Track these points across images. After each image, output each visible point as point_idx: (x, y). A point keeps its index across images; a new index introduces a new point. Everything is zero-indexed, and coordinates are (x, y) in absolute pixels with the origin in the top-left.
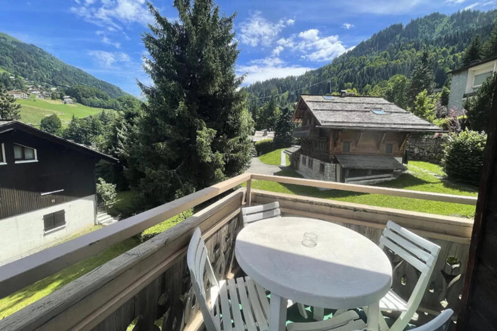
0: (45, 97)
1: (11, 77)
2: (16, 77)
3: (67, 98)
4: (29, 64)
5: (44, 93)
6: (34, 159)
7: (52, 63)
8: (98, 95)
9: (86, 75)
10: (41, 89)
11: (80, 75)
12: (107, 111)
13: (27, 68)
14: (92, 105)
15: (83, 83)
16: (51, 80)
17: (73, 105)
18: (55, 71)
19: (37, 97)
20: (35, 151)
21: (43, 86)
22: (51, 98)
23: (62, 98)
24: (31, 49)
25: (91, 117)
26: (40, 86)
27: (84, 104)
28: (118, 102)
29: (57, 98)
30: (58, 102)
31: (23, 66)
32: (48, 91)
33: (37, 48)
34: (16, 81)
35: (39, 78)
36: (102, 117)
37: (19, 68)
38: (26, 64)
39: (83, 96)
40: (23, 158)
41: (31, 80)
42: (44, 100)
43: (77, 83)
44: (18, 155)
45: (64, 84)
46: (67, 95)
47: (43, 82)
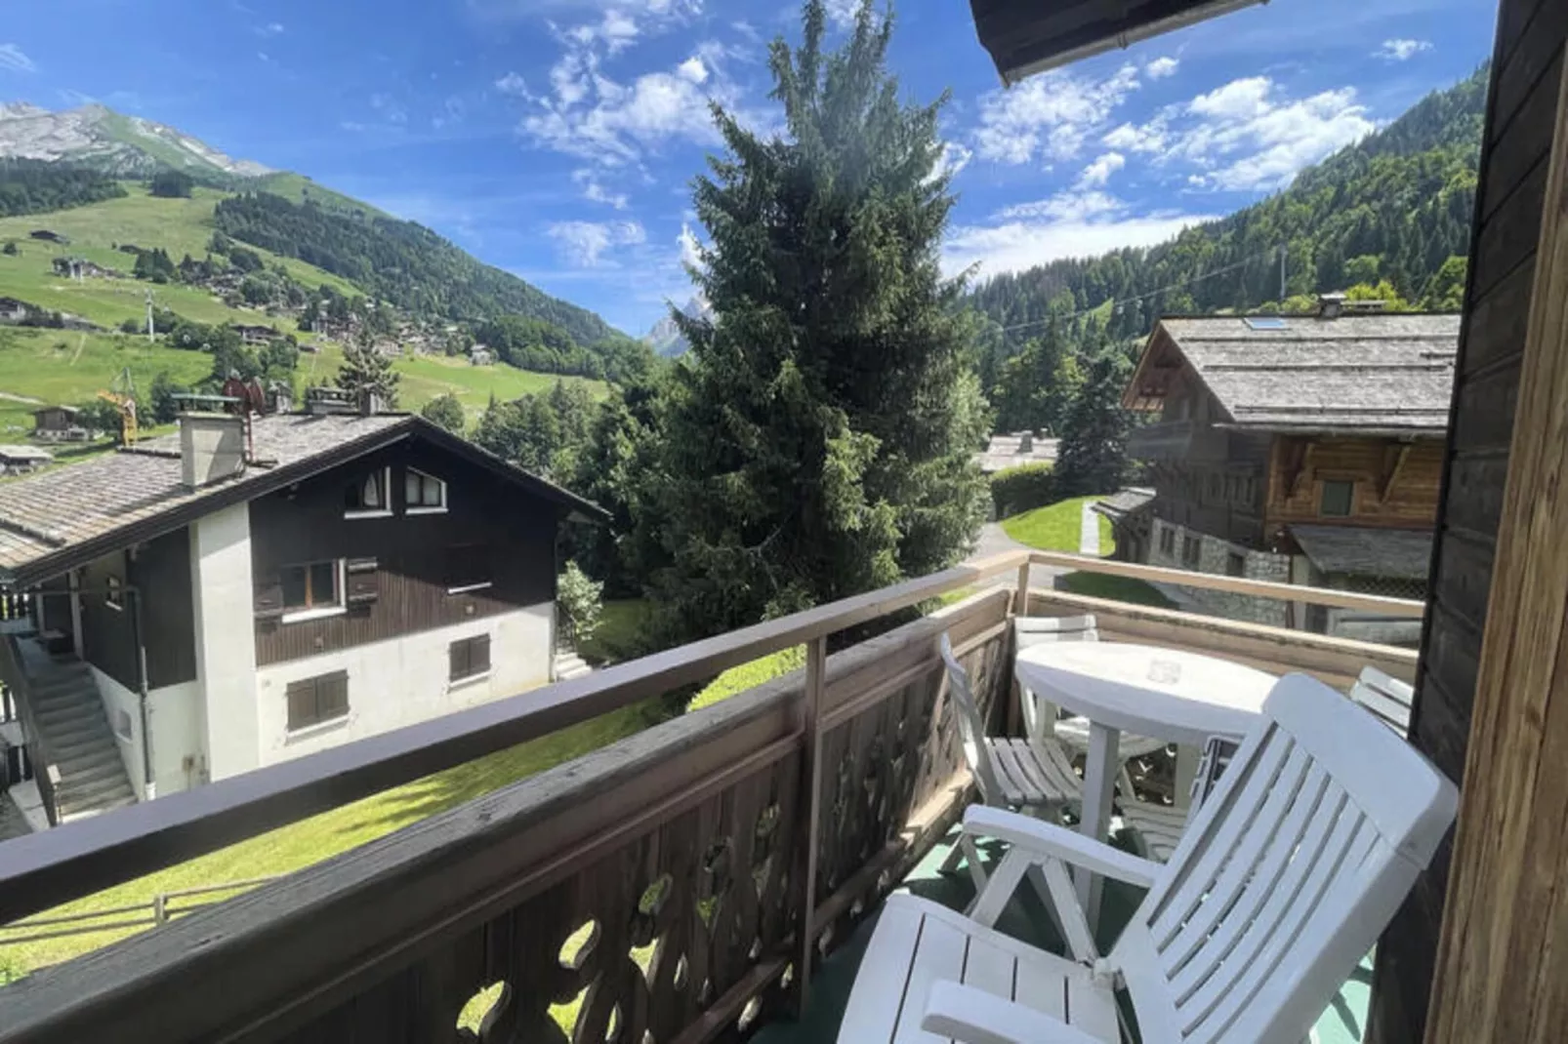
0: (434, 350)
1: (368, 305)
2: (378, 304)
3: (480, 351)
4: (405, 271)
5: (433, 339)
6: (439, 505)
7: (452, 264)
8: (547, 340)
9: (522, 287)
10: (426, 330)
11: (511, 288)
12: (568, 382)
13: (399, 281)
14: (532, 366)
15: (514, 310)
16: (447, 307)
17: (490, 368)
18: (456, 284)
19: (418, 350)
20: (444, 485)
21: (429, 321)
22: (444, 353)
23: (468, 351)
24: (411, 234)
25: (529, 397)
26: (423, 324)
27: (514, 365)
28: (595, 357)
29: (459, 352)
30: (460, 362)
31: (391, 276)
32: (440, 335)
33: (423, 228)
34: (377, 314)
35: (423, 303)
36: (558, 398)
37: (385, 281)
38: (397, 271)
39: (515, 344)
40: (421, 504)
41: (406, 309)
42: (431, 358)
43: (501, 310)
44: (412, 494)
45: (473, 316)
46: (479, 342)
47: (432, 312)
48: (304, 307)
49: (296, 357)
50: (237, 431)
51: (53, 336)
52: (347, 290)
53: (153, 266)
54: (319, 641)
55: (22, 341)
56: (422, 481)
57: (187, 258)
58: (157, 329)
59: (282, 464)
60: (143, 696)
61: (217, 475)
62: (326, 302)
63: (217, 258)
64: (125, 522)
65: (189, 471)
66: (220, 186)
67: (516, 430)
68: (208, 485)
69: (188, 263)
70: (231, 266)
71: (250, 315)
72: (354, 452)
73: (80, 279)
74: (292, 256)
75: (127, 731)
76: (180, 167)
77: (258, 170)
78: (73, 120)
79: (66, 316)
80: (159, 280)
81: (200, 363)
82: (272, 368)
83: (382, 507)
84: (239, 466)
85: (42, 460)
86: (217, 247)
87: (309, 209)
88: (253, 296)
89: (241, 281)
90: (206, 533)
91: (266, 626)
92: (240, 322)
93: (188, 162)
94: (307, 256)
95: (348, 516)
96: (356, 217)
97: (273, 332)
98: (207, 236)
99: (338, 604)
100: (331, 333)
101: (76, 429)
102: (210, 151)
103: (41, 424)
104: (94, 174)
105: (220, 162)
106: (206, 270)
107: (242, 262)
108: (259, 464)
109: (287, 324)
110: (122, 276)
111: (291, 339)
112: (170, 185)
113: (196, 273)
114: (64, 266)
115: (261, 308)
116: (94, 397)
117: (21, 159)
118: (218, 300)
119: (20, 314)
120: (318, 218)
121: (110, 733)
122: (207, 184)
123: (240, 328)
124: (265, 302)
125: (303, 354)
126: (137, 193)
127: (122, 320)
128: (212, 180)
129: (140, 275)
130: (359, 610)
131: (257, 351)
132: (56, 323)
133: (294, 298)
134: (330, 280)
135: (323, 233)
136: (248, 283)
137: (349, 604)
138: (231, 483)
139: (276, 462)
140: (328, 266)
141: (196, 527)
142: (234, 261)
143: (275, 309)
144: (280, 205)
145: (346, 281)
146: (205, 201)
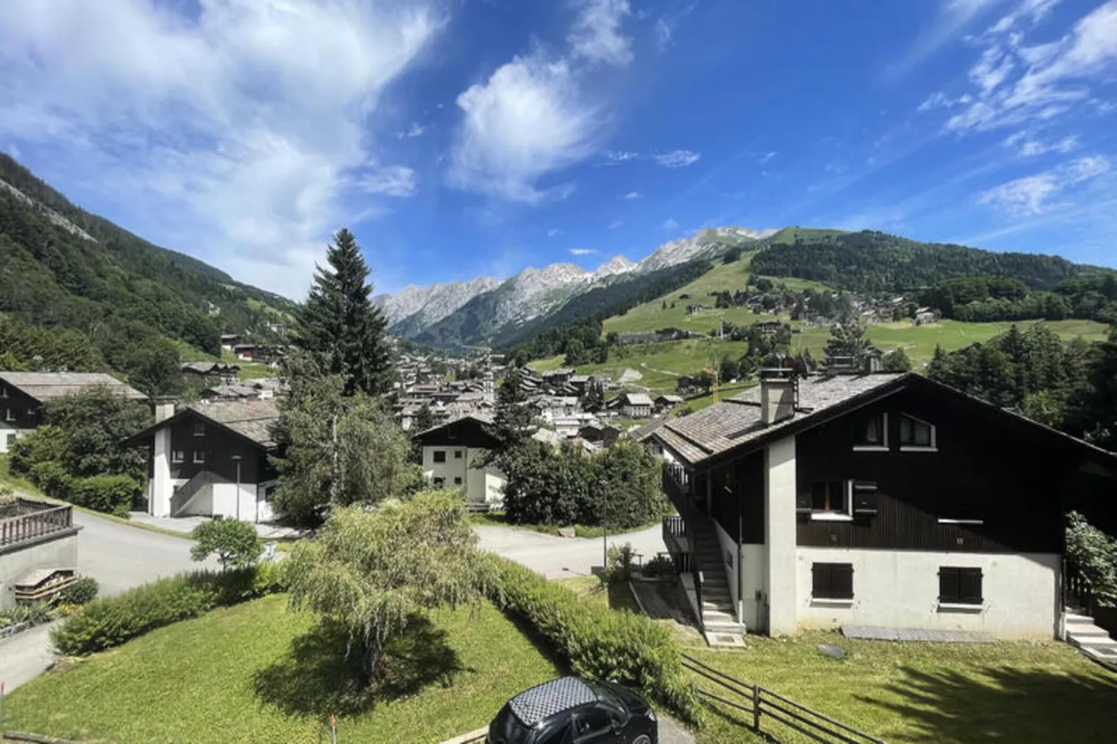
0: (882, 318)
1: (834, 296)
2: (840, 294)
3: (923, 313)
4: (859, 266)
5: (881, 310)
7: (896, 252)
8: (995, 292)
9: (965, 252)
10: (876, 304)
11: (953, 256)
12: (1024, 327)
13: (855, 274)
14: (979, 317)
15: (957, 273)
16: (892, 284)
17: (934, 325)
18: (900, 265)
19: (870, 321)
21: (877, 298)
22: (891, 319)
23: (912, 315)
24: (865, 240)
25: (977, 345)
26: (874, 300)
27: (958, 319)
28: (1058, 298)
29: (904, 316)
30: (906, 324)
31: (850, 272)
32: (887, 306)
33: (873, 233)
34: (840, 300)
35: (873, 286)
36: (1011, 344)
37: (844, 276)
38: (853, 267)
39: (958, 301)
41: (860, 292)
42: (880, 325)
43: (942, 276)
44: (905, 434)
45: (916, 287)
46: (922, 306)
47: (880, 290)
48: (795, 305)
49: (790, 337)
50: (791, 389)
51: (685, 342)
52: (820, 289)
53: (724, 300)
54: (834, 538)
55: (675, 347)
56: (913, 423)
57: (738, 292)
58: (724, 332)
59: (816, 410)
60: (740, 547)
61: (778, 418)
62: (807, 299)
63: (751, 288)
64: (737, 443)
65: (765, 414)
66: (753, 249)
67: (963, 374)
68: (775, 423)
69: (738, 295)
70: (757, 291)
71: (767, 316)
72: (861, 403)
73: (695, 314)
74: (788, 276)
75: (731, 564)
76: (735, 245)
77: (770, 232)
78: (695, 240)
79: (690, 333)
80: (726, 307)
81: (743, 347)
82: (777, 345)
83: (881, 443)
84: (791, 412)
85: (679, 402)
86: (751, 282)
87: (798, 245)
88: (768, 304)
89: (762, 297)
90: (774, 453)
91: (802, 519)
92: (762, 321)
93: (739, 241)
94: (796, 274)
95: (855, 449)
96: (827, 240)
97: (778, 324)
98: (746, 278)
99: (846, 513)
100: (810, 319)
101: (692, 387)
102: (750, 231)
103: (681, 386)
104: (702, 262)
105: (754, 236)
106: (746, 295)
107: (763, 287)
108: (801, 410)
109: (785, 318)
110: (711, 308)
111: (787, 327)
112: (731, 256)
113: (742, 298)
114: (690, 309)
115: (771, 311)
116: (698, 371)
117: (679, 265)
118: (751, 311)
119: (674, 335)
120: (803, 248)
121: (721, 561)
122: (747, 249)
123: (761, 325)
124: (774, 307)
125: (794, 335)
126: (718, 265)
127: (710, 330)
128: (749, 246)
129: (717, 306)
130: (860, 520)
131: (769, 336)
132: (687, 336)
133: (789, 301)
134: (809, 285)
135: (805, 258)
136: (765, 298)
137: (855, 515)
138: (786, 423)
139: (812, 409)
140: (808, 276)
141: (768, 449)
142: (758, 287)
143: (779, 310)
144: (783, 248)
145: (819, 283)
146: (746, 259)
